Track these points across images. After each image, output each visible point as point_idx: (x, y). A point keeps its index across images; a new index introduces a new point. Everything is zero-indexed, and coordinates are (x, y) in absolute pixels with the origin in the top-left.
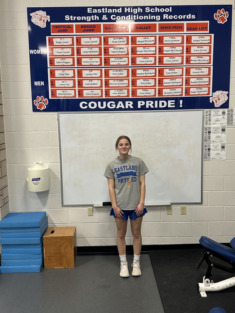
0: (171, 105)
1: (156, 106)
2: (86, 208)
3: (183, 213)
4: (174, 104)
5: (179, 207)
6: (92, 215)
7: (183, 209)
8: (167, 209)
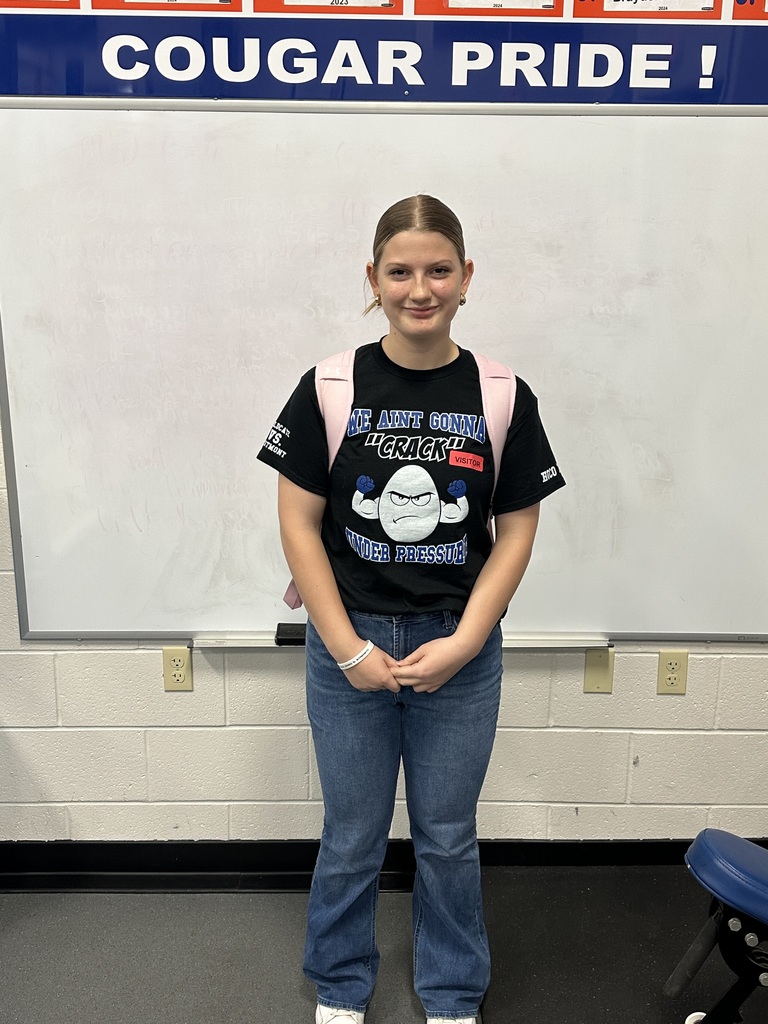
0: (650, 74)
1: (560, 79)
2: (155, 654)
3: (672, 684)
4: (664, 66)
5: (651, 655)
6: (187, 685)
7: (673, 666)
8: (588, 665)
